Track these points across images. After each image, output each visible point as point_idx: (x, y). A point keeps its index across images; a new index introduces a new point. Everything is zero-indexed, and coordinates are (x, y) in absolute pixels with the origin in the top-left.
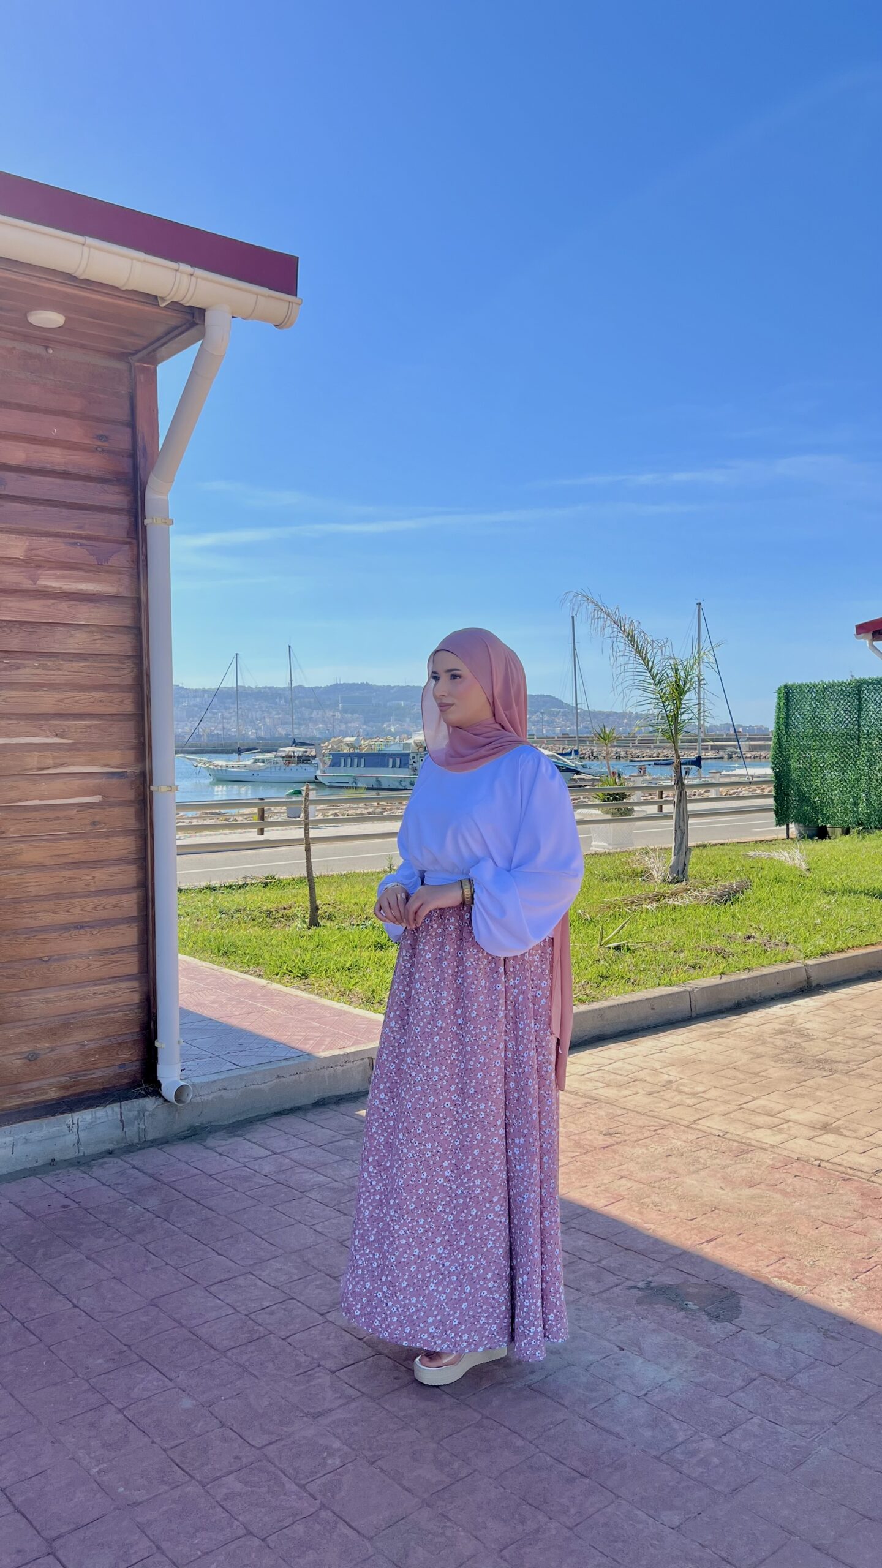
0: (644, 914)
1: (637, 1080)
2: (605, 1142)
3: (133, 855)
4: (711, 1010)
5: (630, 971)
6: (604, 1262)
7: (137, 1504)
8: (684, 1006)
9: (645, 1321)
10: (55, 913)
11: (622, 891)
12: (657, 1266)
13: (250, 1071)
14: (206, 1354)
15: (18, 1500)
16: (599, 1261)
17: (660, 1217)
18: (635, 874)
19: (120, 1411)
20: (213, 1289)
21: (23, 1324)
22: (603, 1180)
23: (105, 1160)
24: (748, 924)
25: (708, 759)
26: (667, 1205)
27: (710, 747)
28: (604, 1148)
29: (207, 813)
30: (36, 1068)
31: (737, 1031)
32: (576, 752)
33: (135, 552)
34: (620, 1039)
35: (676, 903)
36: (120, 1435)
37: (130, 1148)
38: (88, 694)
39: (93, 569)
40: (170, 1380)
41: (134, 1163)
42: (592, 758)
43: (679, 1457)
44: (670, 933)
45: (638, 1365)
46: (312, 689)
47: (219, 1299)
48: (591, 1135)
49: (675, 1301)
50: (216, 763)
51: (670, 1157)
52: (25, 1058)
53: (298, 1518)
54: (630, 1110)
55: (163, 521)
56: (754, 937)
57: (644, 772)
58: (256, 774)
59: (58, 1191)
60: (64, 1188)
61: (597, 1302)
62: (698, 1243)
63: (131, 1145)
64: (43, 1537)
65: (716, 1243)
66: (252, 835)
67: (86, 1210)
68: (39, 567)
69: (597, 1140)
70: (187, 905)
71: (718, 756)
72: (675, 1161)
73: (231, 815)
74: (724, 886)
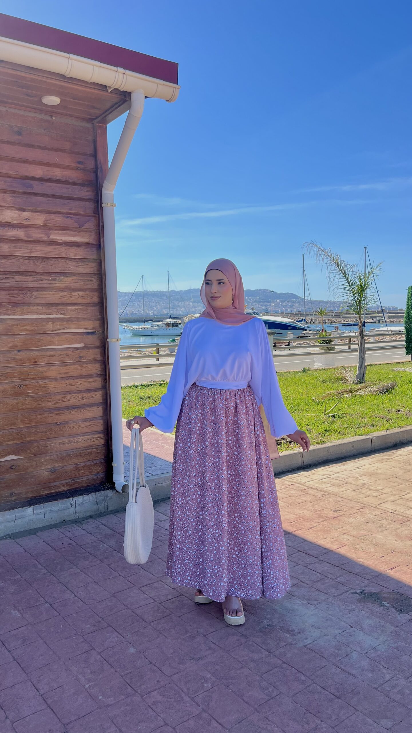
0: (345, 399)
1: (347, 483)
2: (334, 515)
3: (100, 373)
4: (382, 447)
5: (340, 428)
6: (339, 579)
7: (109, 706)
8: (369, 445)
9: (363, 612)
10: (63, 401)
11: (333, 388)
12: (366, 582)
13: (157, 477)
14: (140, 624)
15: (49, 701)
16: (336, 578)
17: (365, 555)
18: (338, 380)
19: (99, 653)
20: (143, 589)
21: (51, 605)
22: (335, 535)
23: (89, 520)
24: (398, 404)
25: (368, 323)
26: (369, 549)
27: (369, 317)
28: (334, 518)
29: (132, 351)
30: (55, 476)
31: (396, 458)
32: (305, 320)
33: (98, 221)
34: (337, 462)
35: (361, 394)
36: (99, 667)
37: (101, 515)
38: (76, 293)
39: (77, 230)
40: (124, 637)
41: (102, 522)
42: (312, 323)
43: (388, 689)
44: (358, 408)
45: (361, 636)
46: (178, 292)
47: (146, 595)
48: (326, 511)
49: (377, 601)
50: (134, 327)
51: (367, 524)
52: (49, 471)
53: (190, 717)
54: (346, 499)
55: (111, 205)
56: (401, 411)
57: (338, 330)
58: (153, 332)
59: (66, 536)
60: (69, 535)
61: (337, 601)
62: (386, 569)
63: (101, 513)
64: (62, 723)
65: (396, 570)
66: (153, 361)
67: (80, 546)
68: (50, 229)
69: (330, 514)
70: (124, 394)
71: (373, 321)
72: (371, 526)
73: (143, 351)
74: (384, 385)
